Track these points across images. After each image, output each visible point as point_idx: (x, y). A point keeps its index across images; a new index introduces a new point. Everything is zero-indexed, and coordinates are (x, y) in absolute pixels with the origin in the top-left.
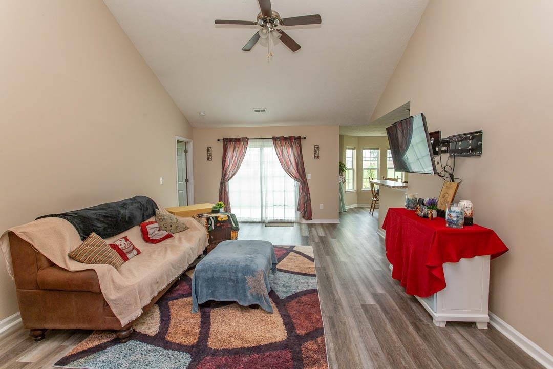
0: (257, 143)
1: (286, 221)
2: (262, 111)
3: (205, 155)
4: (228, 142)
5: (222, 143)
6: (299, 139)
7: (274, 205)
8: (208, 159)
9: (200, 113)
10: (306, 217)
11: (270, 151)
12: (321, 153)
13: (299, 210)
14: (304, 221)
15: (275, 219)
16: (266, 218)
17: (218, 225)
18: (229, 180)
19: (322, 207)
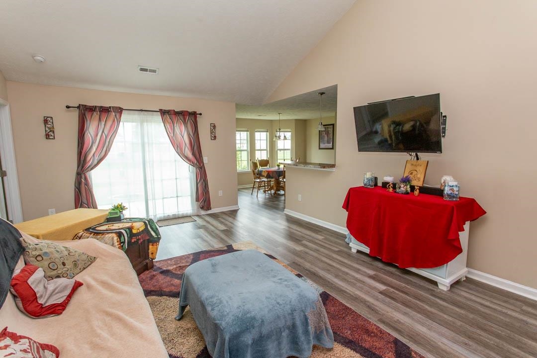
0: (136, 116)
1: (180, 216)
3: (41, 130)
6: (194, 115)
7: (163, 198)
8: (47, 136)
10: (205, 208)
12: (218, 132)
13: (197, 200)
14: (203, 212)
15: (166, 215)
17: (133, 241)
19: (220, 193)
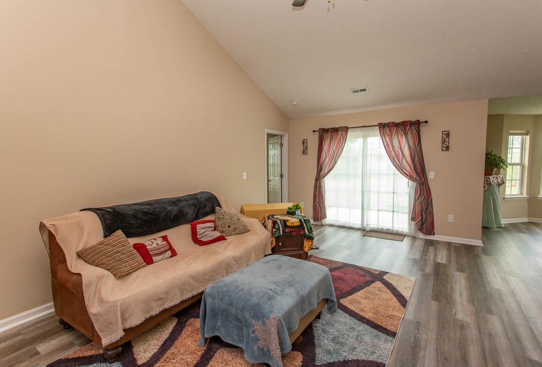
0: (359, 132)
1: (394, 232)
2: (362, 90)
3: (300, 148)
4: (324, 133)
5: (317, 134)
6: (418, 124)
7: (379, 210)
8: (304, 152)
9: (292, 102)
10: (424, 230)
11: (375, 142)
12: (452, 142)
13: (413, 219)
14: (421, 236)
15: (380, 227)
16: (367, 225)
17: (287, 231)
18: (324, 177)
19: (451, 218)
